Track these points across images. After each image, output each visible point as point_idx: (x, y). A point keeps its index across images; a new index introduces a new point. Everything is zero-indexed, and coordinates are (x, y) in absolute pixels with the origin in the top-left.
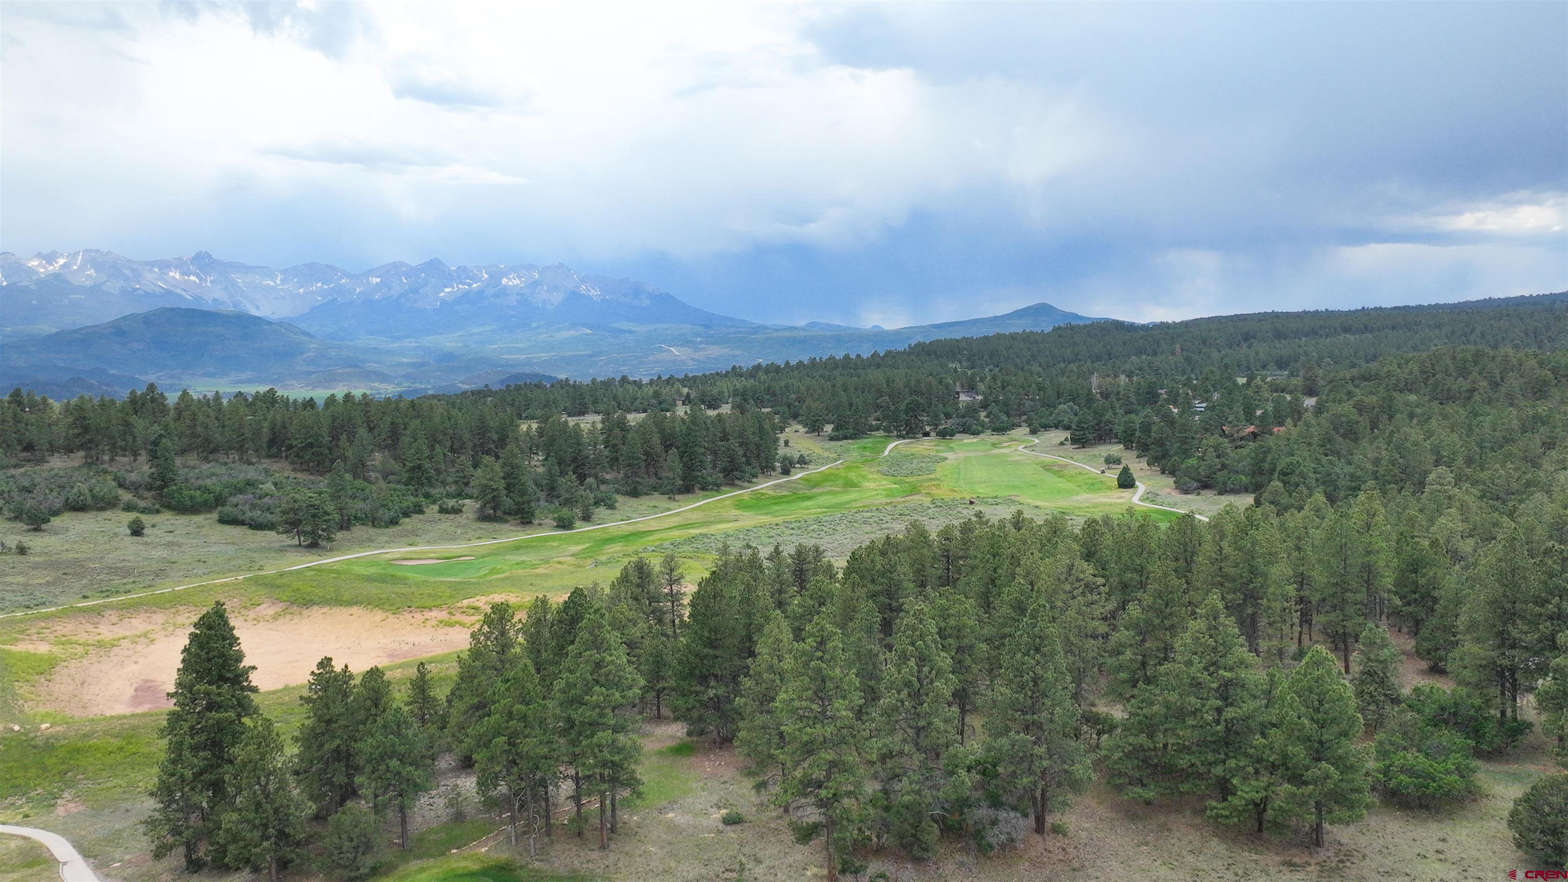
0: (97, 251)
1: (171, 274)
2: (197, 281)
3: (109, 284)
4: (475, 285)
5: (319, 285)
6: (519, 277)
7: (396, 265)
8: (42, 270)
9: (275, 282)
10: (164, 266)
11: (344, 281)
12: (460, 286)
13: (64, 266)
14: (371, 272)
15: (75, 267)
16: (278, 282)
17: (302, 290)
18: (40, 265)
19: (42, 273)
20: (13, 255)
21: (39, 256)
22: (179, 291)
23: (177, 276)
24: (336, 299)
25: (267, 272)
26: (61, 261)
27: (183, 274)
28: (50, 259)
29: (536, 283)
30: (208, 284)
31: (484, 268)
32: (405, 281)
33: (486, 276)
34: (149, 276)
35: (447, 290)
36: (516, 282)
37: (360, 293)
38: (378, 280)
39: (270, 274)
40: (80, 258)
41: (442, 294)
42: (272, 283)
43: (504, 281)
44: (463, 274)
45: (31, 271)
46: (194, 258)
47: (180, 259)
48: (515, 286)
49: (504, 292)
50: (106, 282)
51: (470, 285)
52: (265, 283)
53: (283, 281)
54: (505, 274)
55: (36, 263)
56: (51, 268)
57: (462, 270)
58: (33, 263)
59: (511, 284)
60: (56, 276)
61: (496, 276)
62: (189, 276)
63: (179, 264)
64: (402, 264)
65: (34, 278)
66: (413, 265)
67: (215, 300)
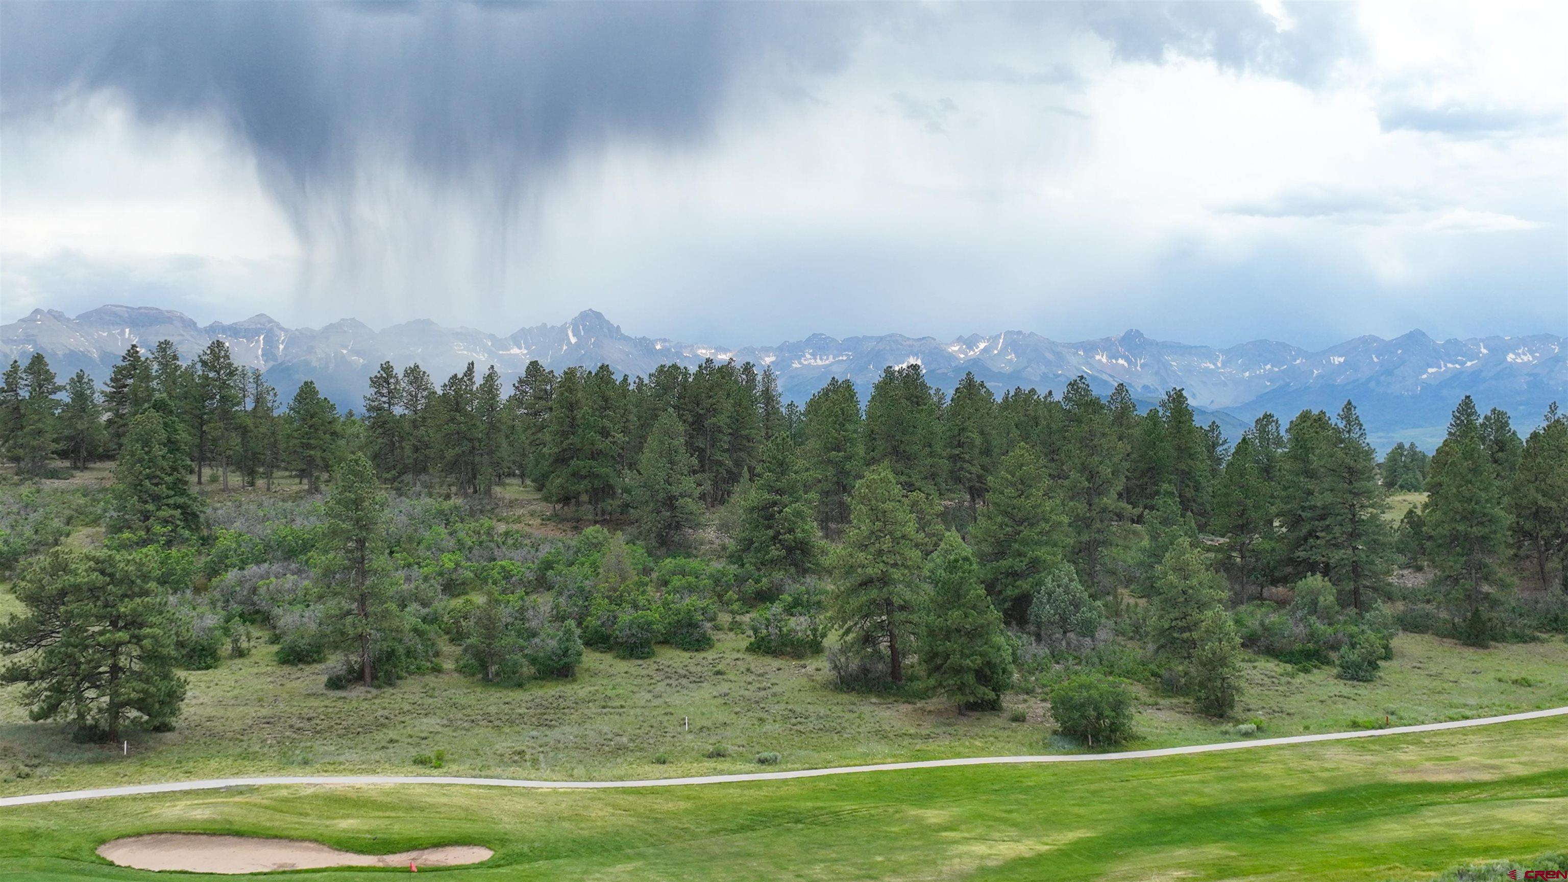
0: (1019, 333)
1: (1098, 357)
2: (1126, 365)
3: (1029, 369)
4: (1469, 364)
5: (1268, 367)
6: (1532, 352)
7: (1367, 341)
8: (962, 356)
9: (1215, 364)
10: (1090, 348)
11: (1298, 361)
12: (1450, 365)
13: (985, 350)
14: (1335, 350)
15: (996, 352)
16: (1219, 365)
17: (1247, 374)
18: (960, 351)
19: (962, 359)
20: (934, 339)
21: (960, 340)
22: (1105, 377)
23: (1104, 360)
24: (1289, 383)
25: (1207, 353)
26: (982, 346)
27: (1110, 357)
28: (970, 343)
29: (1556, 359)
30: (1138, 368)
31: (1482, 340)
32: (1375, 360)
33: (1485, 351)
34: (1073, 360)
35: (1430, 370)
36: (1527, 358)
37: (1318, 376)
38: (1342, 360)
39: (1210, 355)
40: (1001, 341)
41: (1424, 376)
42: (1212, 366)
43: (1510, 357)
44: (1454, 349)
45: (952, 357)
46: (1124, 338)
47: (1108, 339)
48: (1524, 364)
49: (1511, 371)
50: (1026, 367)
51: (1462, 364)
52: (1203, 365)
53: (1224, 364)
54: (1512, 348)
55: (956, 348)
56: (972, 353)
57: (1453, 343)
58: (953, 348)
59: (1519, 361)
60: (975, 361)
61: (1498, 348)
62: (1117, 360)
63: (1107, 345)
64: (1375, 339)
65: (953, 365)
66: (1387, 339)
67: (1145, 387)
